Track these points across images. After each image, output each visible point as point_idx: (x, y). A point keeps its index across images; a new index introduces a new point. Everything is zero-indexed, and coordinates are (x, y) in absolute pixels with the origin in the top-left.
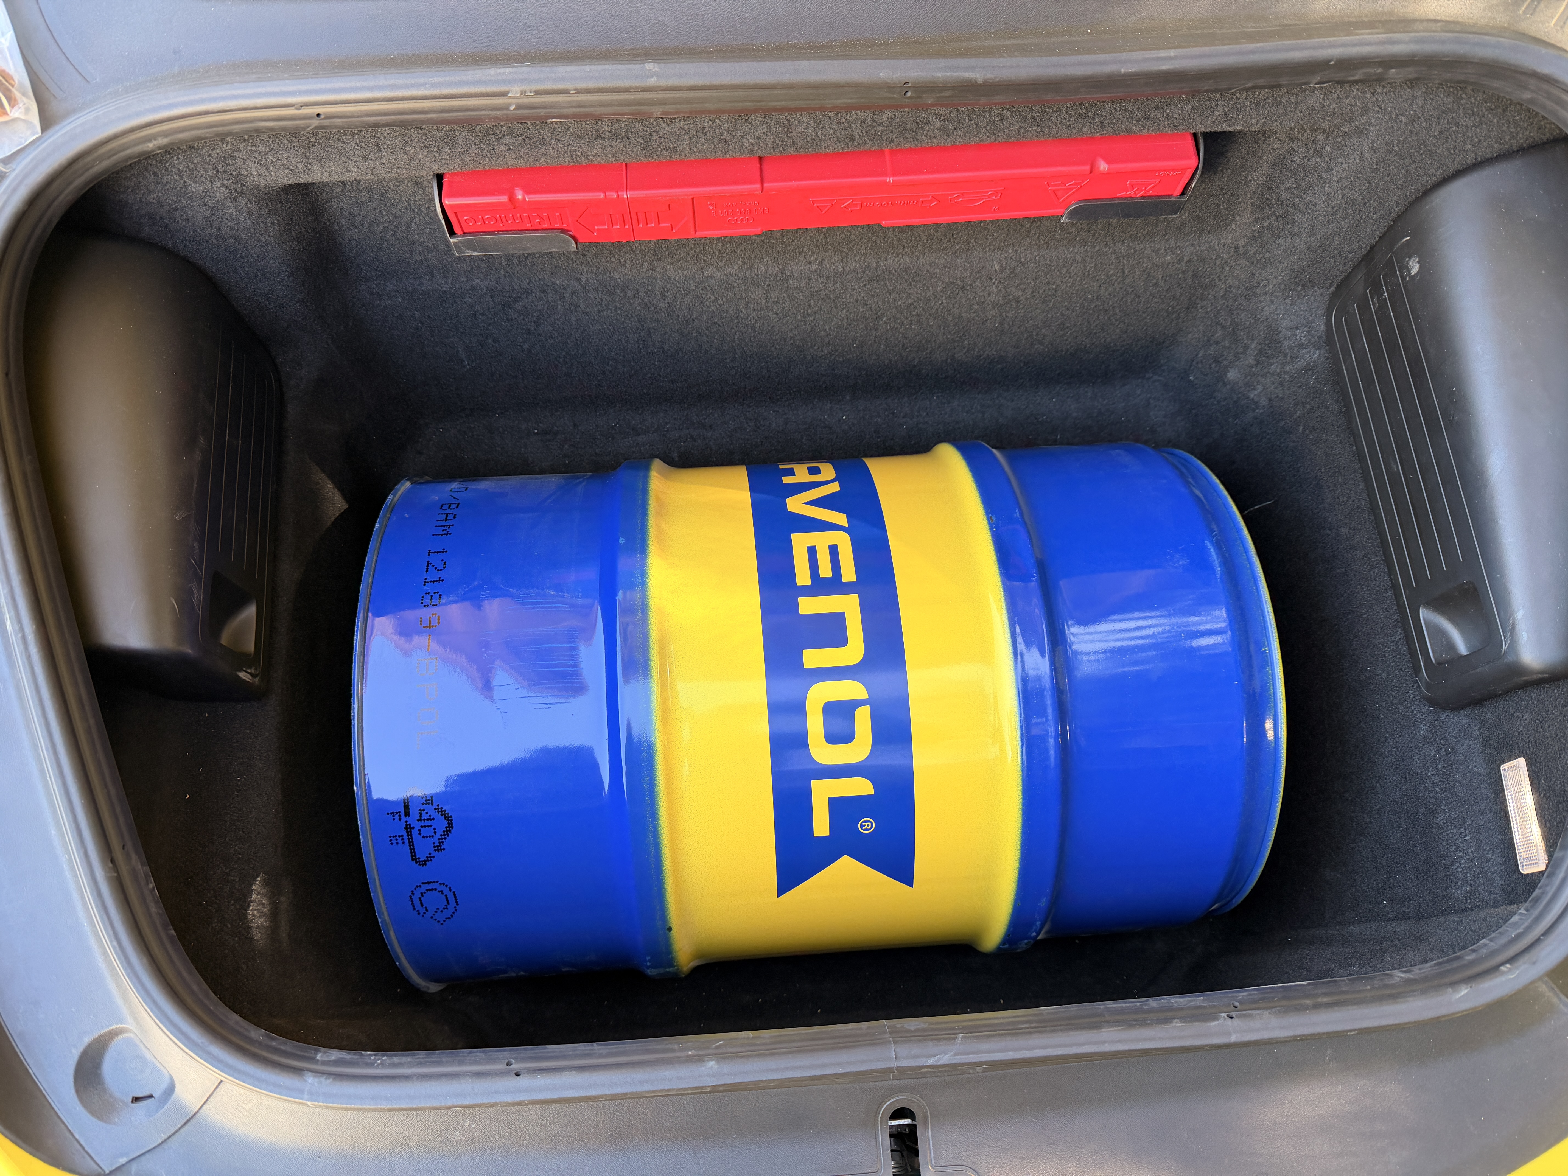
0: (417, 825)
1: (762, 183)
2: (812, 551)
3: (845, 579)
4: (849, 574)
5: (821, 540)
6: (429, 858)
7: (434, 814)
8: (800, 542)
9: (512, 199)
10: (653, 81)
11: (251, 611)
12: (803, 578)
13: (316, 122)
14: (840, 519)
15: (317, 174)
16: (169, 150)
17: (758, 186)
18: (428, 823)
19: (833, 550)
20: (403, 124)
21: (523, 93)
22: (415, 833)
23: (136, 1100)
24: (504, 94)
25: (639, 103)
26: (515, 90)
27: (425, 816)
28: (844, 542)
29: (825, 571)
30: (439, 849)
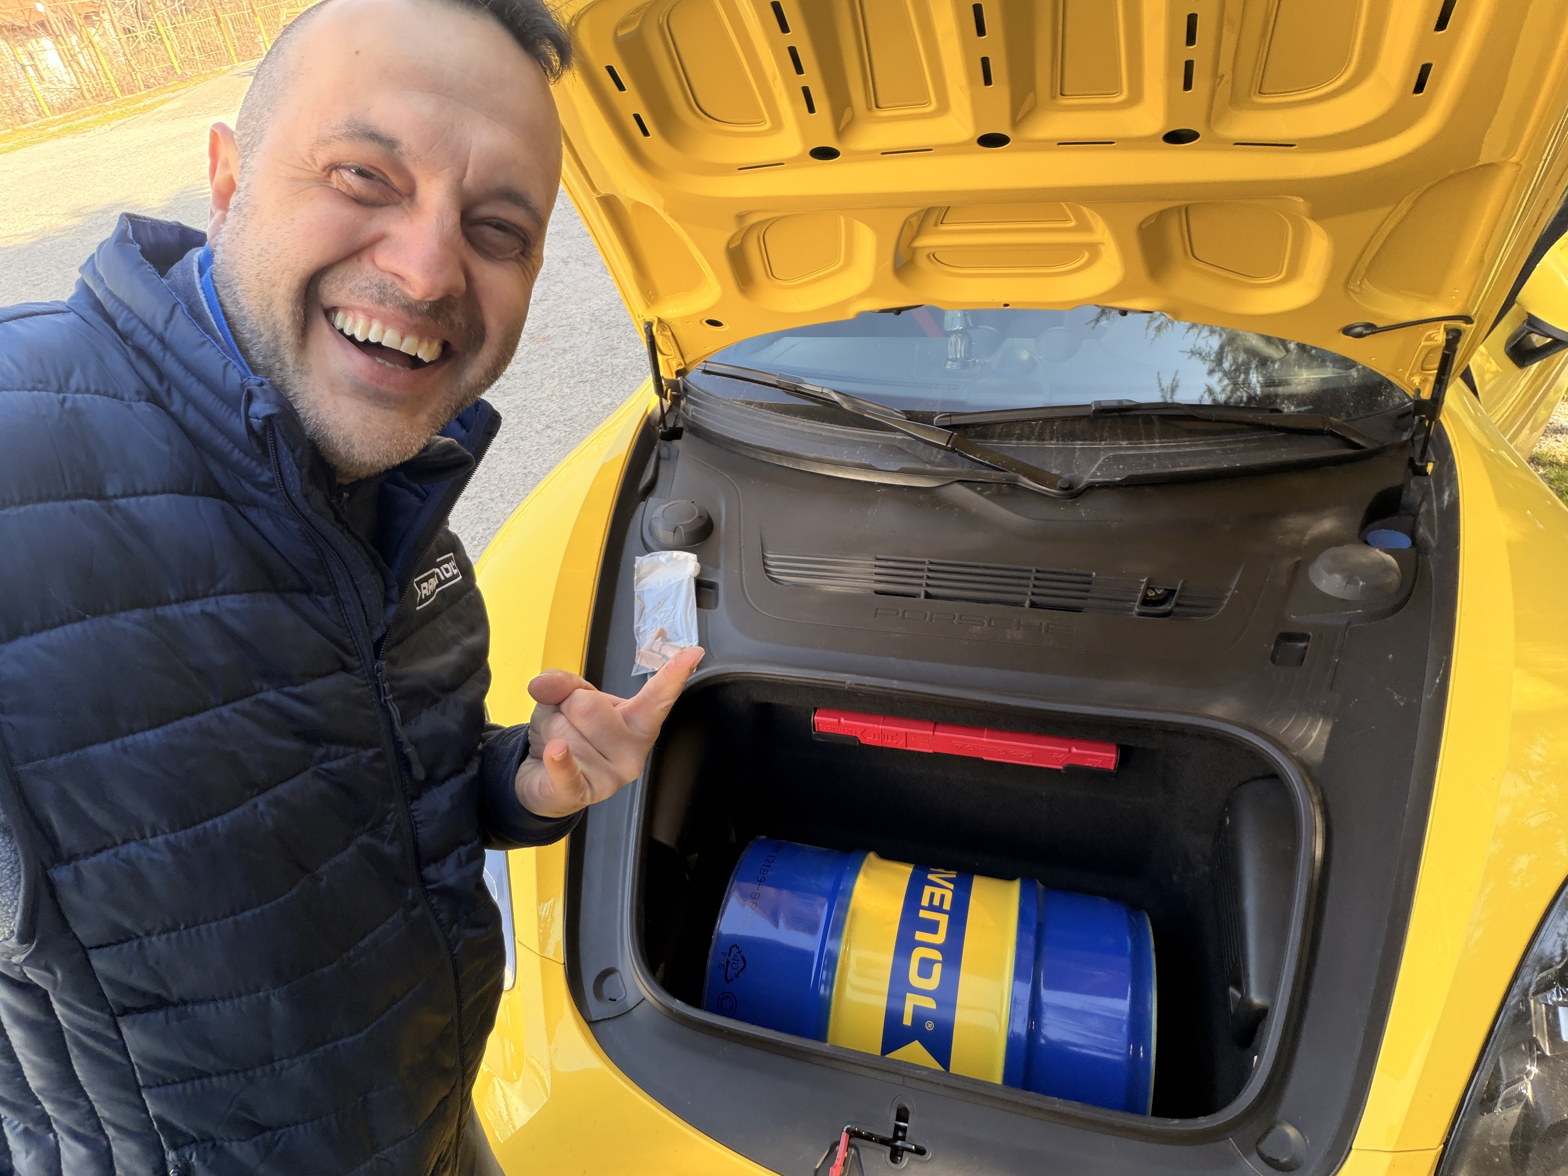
0: (731, 961)
1: (934, 732)
2: (932, 895)
3: (944, 908)
4: (947, 906)
5: (938, 892)
6: (732, 980)
7: (740, 959)
8: (928, 890)
9: (839, 721)
10: (895, 687)
11: (696, 855)
12: (925, 902)
13: (781, 682)
14: (951, 886)
15: (775, 700)
16: (731, 683)
17: (932, 733)
18: (735, 962)
19: (943, 897)
20: (809, 687)
21: (851, 684)
22: (730, 965)
23: (610, 999)
24: (845, 683)
25: (889, 693)
26: (848, 682)
27: (736, 959)
28: (949, 895)
29: (936, 902)
30: (737, 976)
